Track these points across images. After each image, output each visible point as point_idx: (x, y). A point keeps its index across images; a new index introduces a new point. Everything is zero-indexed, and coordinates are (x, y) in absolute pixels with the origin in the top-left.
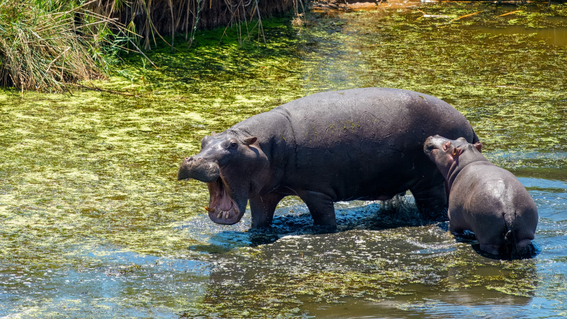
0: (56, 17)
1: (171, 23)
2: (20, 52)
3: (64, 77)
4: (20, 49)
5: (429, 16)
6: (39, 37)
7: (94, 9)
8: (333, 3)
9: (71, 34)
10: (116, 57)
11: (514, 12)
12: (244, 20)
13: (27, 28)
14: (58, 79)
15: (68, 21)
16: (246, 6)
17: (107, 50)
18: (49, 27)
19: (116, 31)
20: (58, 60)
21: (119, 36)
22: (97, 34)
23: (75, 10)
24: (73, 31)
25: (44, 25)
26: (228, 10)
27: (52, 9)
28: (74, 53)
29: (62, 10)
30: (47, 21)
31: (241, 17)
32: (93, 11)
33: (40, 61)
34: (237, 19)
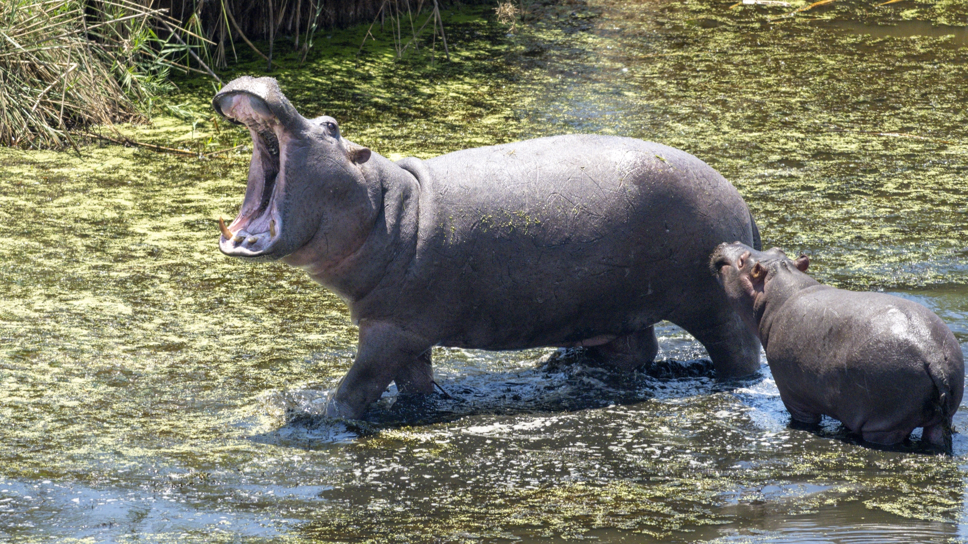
0: (51, 8)
1: (269, 16)
3: (65, 120)
5: (752, 2)
6: (18, 46)
9: (79, 39)
10: (166, 80)
12: (406, 10)
14: (53, 124)
15: (73, 16)
17: (147, 68)
18: (37, 27)
19: (163, 34)
20: (54, 88)
21: (170, 42)
22: (127, 38)
24: (83, 34)
25: (28, 23)
28: (83, 74)
30: (34, 16)
33: (20, 91)
34: (393, 7)
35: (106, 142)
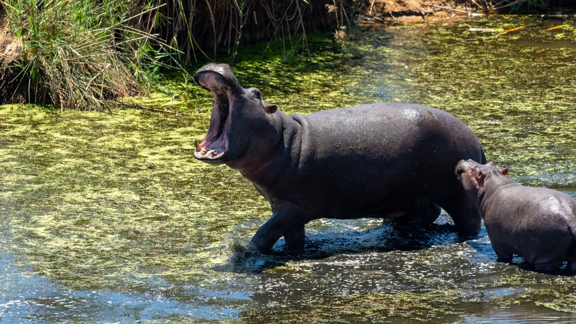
0: (96, 34)
1: (213, 38)
2: (60, 70)
3: (104, 94)
4: (59, 67)
5: (475, 30)
6: (78, 54)
7: (134, 25)
8: (378, 17)
9: (111, 50)
10: (157, 73)
11: (560, 27)
12: (288, 35)
13: (67, 46)
14: (97, 97)
15: (108, 38)
16: (290, 19)
17: (148, 66)
18: (89, 44)
19: (157, 48)
20: (98, 77)
21: (160, 52)
22: (137, 50)
23: (115, 27)
24: (113, 48)
25: (84, 42)
26: (271, 24)
27: (92, 26)
28: (114, 70)
29: (101, 26)
30: (87, 38)
31: (284, 31)
32: (134, 27)
33: (80, 79)
34: (281, 33)
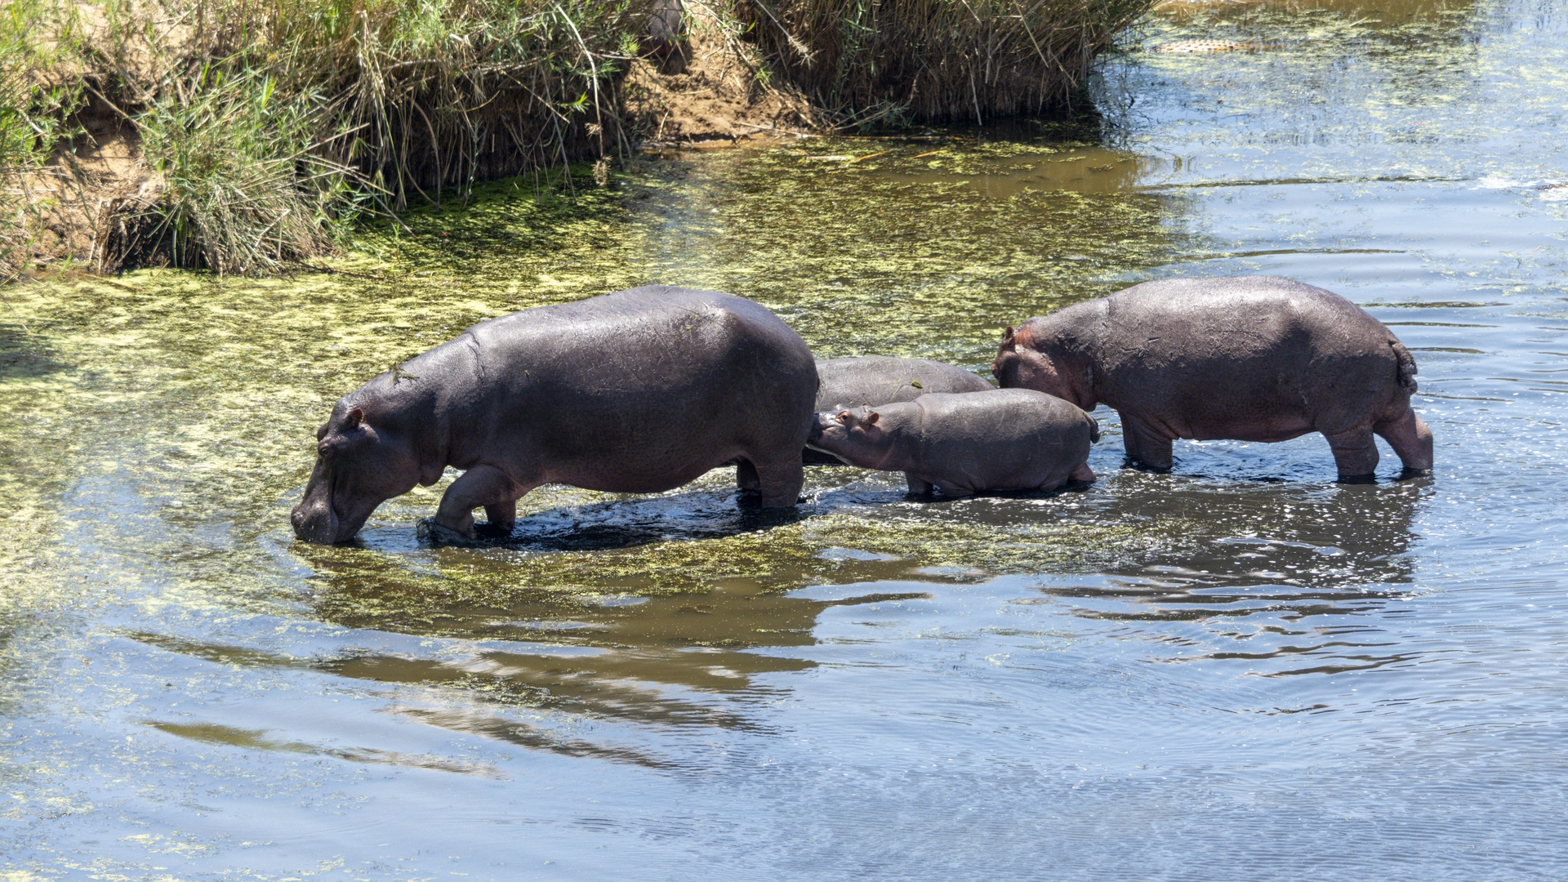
0: (270, 167)
1: (437, 172)
2: (218, 218)
3: (281, 253)
4: (217, 214)
6: (244, 196)
7: (323, 154)
8: (670, 141)
9: (291, 190)
12: (543, 166)
13: (227, 184)
14: (272, 257)
15: (286, 172)
16: (545, 145)
18: (259, 181)
19: (355, 186)
20: (272, 229)
21: (360, 192)
23: (296, 157)
24: (293, 186)
25: (252, 178)
26: (519, 152)
27: (264, 156)
28: (294, 218)
29: (277, 156)
30: (257, 172)
31: (538, 161)
32: (323, 157)
33: (246, 231)
34: (533, 164)
35: (313, 271)
